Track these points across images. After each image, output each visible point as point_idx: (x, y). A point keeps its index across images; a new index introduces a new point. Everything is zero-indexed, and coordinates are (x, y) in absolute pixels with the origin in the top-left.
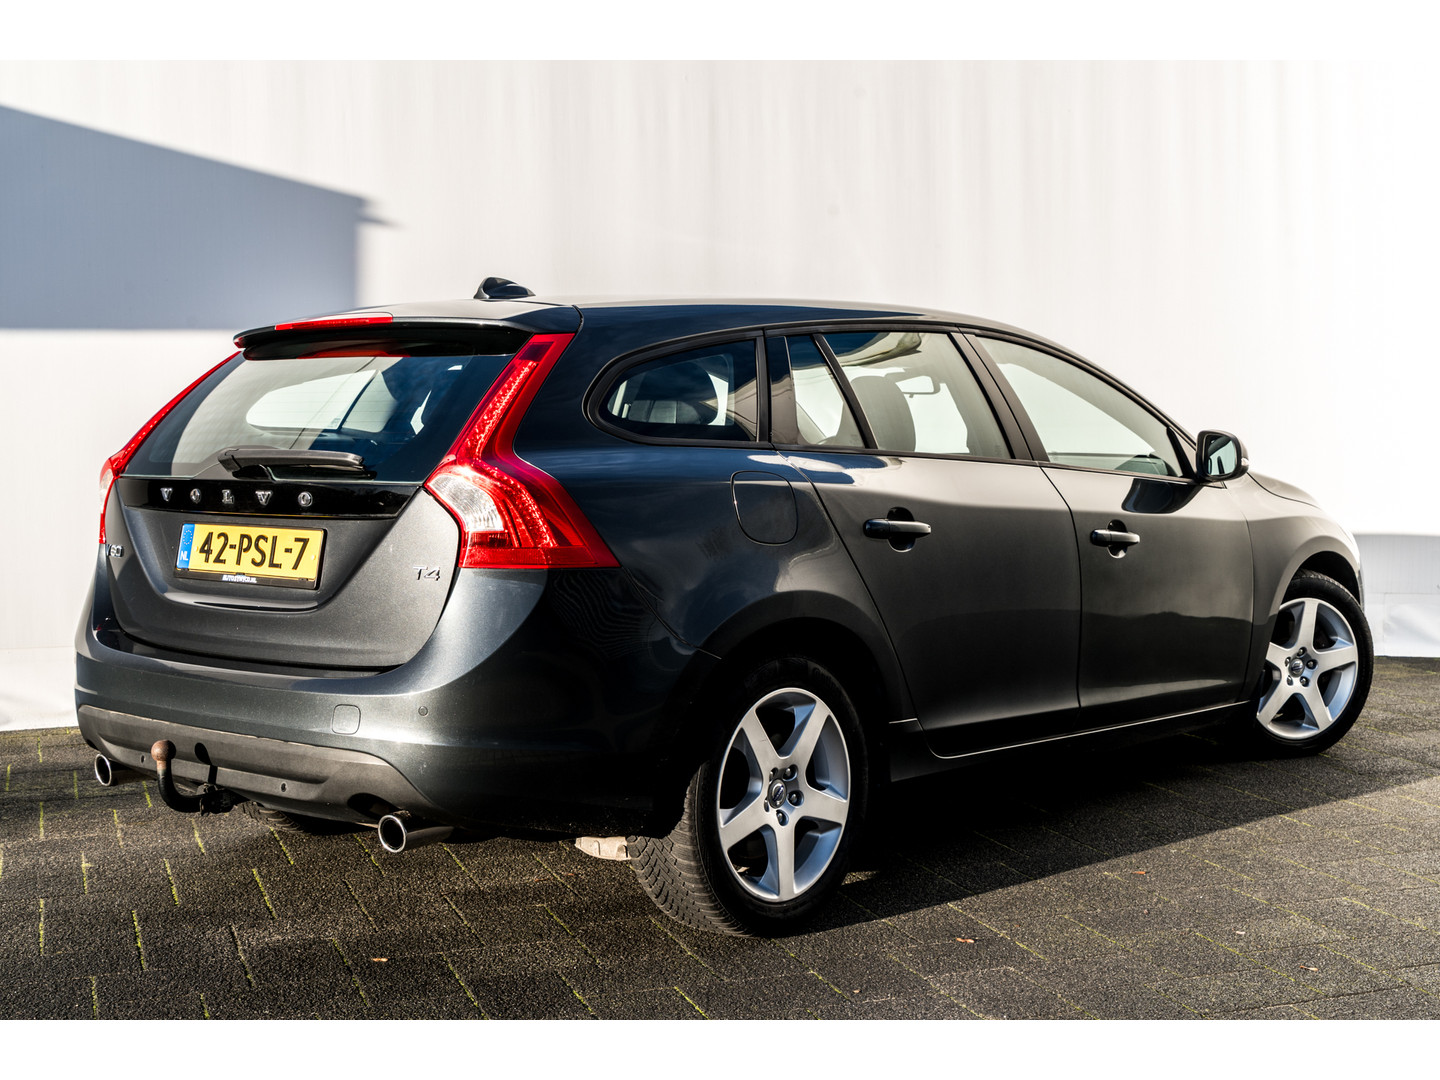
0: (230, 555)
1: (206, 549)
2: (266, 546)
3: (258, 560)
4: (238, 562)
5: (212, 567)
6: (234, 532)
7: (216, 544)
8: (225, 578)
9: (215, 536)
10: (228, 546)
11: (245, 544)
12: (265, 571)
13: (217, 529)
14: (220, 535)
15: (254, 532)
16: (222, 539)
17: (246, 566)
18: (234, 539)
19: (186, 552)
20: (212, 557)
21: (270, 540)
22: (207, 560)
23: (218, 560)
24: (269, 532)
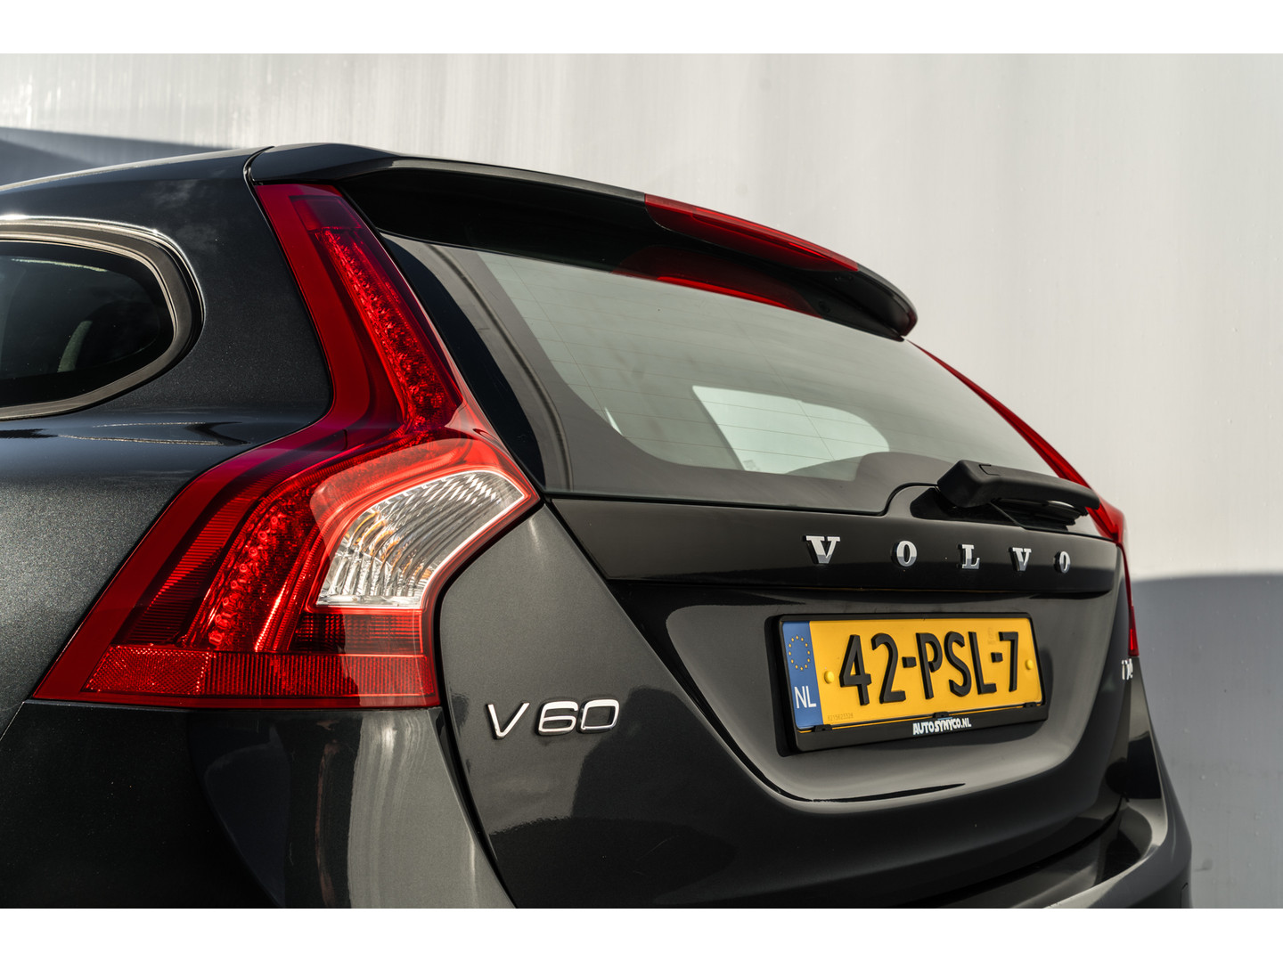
0: (909, 680)
1: (852, 674)
2: (963, 654)
3: (959, 681)
4: (928, 694)
5: (877, 712)
6: (904, 633)
7: (875, 661)
8: (917, 729)
9: (866, 645)
10: (900, 663)
11: (930, 656)
12: (975, 701)
13: (866, 630)
14: (875, 643)
15: (939, 628)
16: (882, 649)
17: (944, 699)
18: (907, 648)
19: (806, 689)
20: (874, 690)
21: (967, 641)
22: (863, 700)
23: (888, 695)
24: (962, 626)
